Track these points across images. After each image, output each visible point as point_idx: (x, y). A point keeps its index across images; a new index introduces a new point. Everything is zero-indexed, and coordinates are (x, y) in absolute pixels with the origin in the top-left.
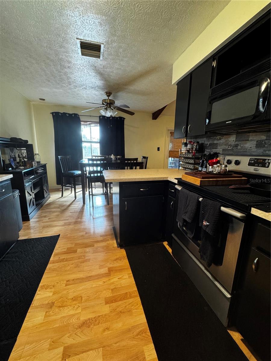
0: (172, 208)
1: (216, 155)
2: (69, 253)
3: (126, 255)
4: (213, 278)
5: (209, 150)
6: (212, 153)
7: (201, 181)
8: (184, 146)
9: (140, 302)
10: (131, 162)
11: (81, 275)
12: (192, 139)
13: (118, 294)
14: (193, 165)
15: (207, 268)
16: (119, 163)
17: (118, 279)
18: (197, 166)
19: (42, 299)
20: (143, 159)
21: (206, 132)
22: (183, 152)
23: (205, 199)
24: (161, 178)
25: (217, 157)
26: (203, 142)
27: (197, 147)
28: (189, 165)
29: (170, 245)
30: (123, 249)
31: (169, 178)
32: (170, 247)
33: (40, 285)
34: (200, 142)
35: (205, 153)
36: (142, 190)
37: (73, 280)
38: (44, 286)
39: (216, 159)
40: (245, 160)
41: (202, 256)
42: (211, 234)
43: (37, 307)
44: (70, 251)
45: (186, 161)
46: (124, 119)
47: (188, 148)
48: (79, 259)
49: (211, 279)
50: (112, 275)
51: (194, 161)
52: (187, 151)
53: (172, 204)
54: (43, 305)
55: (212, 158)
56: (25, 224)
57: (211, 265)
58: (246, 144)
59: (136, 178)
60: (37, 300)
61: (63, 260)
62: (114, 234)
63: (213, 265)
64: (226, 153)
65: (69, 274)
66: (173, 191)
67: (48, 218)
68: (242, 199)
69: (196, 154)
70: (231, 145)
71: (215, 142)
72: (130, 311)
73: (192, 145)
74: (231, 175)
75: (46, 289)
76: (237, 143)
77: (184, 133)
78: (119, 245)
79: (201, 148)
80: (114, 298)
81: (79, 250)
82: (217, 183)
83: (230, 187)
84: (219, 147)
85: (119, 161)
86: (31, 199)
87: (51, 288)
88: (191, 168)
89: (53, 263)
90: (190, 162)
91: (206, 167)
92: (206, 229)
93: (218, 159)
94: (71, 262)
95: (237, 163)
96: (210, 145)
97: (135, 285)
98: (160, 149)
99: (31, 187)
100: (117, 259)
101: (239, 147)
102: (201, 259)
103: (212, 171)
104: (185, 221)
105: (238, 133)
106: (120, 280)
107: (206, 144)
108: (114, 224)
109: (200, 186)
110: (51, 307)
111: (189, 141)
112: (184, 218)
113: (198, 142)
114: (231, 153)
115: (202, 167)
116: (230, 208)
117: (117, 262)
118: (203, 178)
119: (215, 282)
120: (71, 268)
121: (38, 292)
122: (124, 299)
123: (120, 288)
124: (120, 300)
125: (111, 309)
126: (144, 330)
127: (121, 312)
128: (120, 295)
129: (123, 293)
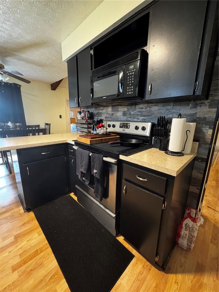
0: (73, 165)
1: (101, 121)
3: (35, 216)
4: (104, 208)
5: (97, 118)
6: (99, 120)
7: (90, 140)
8: (79, 114)
9: (52, 251)
10: (32, 129)
12: (84, 109)
13: (28, 255)
14: (87, 129)
15: (100, 202)
16: (18, 130)
17: (27, 241)
18: (90, 130)
20: (46, 126)
21: (92, 104)
22: (79, 119)
23: (93, 154)
24: (61, 141)
25: (102, 123)
26: (92, 111)
27: (89, 115)
28: (84, 129)
29: (76, 194)
30: (32, 212)
31: (67, 141)
32: (76, 196)
34: (90, 112)
35: (95, 120)
36: (43, 153)
39: (102, 124)
40: (118, 124)
41: (96, 196)
42: (98, 178)
45: (82, 126)
46: (20, 86)
47: (82, 115)
49: (104, 209)
50: (19, 241)
51: (88, 126)
52: (82, 118)
53: (72, 161)
55: (99, 123)
57: (102, 199)
58: (117, 113)
59: (35, 144)
62: (20, 201)
63: (103, 198)
64: (108, 119)
66: (72, 151)
68: (115, 150)
69: (88, 120)
70: (109, 114)
71: (100, 111)
72: (41, 264)
73: (84, 113)
74: (111, 134)
76: (113, 112)
77: (77, 103)
78: (26, 210)
79: (91, 116)
80: (23, 262)
82: (101, 142)
83: (108, 143)
84: (103, 115)
85: (18, 129)
88: (86, 131)
90: (84, 127)
91: (96, 130)
92: (96, 175)
93: (103, 124)
95: (114, 126)
96: (98, 113)
97: (46, 239)
98: (62, 116)
100: (25, 223)
101: (114, 115)
102: (96, 198)
103: (98, 133)
104: (82, 172)
105: (113, 106)
106: (28, 242)
107: (94, 113)
108: (19, 191)
109: (90, 145)
111: (82, 111)
112: (81, 171)
113: (88, 112)
114: (110, 119)
115: (93, 130)
116: (109, 158)
117: (25, 226)
118: (92, 138)
119: (106, 210)
122: (34, 257)
123: (29, 249)
124: (30, 260)
125: (20, 273)
126: (56, 272)
127: (31, 270)
128: (30, 255)
129: (33, 252)
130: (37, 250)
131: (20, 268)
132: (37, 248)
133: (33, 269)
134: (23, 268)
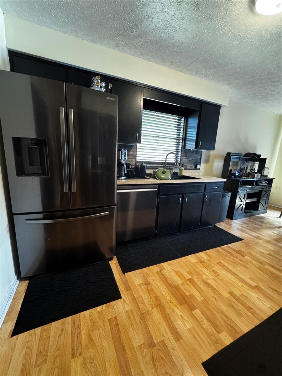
2: (238, 253)
11: (231, 268)
13: (245, 301)
19: (202, 256)
33: (206, 251)
37: (224, 265)
38: (207, 253)
43: (196, 257)
44: (239, 252)
48: (241, 261)
54: (199, 258)
56: (228, 221)
60: (199, 255)
61: (229, 253)
65: (225, 261)
67: (247, 225)
72: (240, 315)
75: (207, 255)
80: (238, 298)
81: (247, 257)
86: (241, 205)
87: (209, 257)
89: (222, 249)
94: (233, 258)
99: (245, 195)
110: (201, 262)
120: (229, 260)
121: (202, 252)
122: (245, 307)
123: (251, 301)
124: (241, 304)
125: (229, 298)
126: (237, 331)
127: (233, 306)
128: (245, 303)
129: (248, 305)
130: (252, 309)
131: (233, 297)
132: (254, 309)
133: (235, 308)
134: (234, 300)
